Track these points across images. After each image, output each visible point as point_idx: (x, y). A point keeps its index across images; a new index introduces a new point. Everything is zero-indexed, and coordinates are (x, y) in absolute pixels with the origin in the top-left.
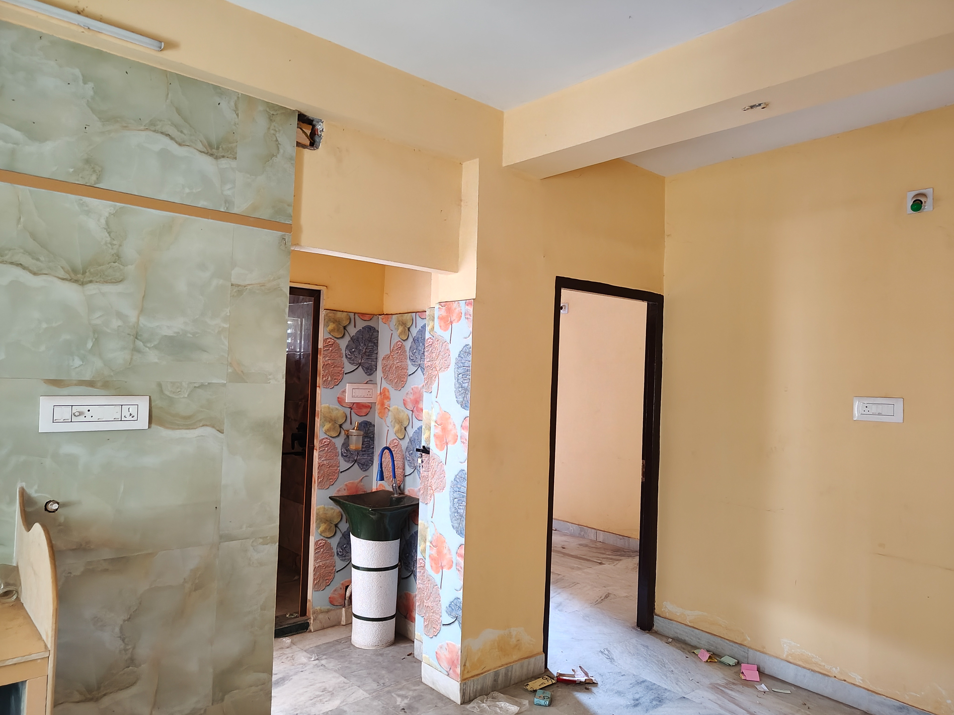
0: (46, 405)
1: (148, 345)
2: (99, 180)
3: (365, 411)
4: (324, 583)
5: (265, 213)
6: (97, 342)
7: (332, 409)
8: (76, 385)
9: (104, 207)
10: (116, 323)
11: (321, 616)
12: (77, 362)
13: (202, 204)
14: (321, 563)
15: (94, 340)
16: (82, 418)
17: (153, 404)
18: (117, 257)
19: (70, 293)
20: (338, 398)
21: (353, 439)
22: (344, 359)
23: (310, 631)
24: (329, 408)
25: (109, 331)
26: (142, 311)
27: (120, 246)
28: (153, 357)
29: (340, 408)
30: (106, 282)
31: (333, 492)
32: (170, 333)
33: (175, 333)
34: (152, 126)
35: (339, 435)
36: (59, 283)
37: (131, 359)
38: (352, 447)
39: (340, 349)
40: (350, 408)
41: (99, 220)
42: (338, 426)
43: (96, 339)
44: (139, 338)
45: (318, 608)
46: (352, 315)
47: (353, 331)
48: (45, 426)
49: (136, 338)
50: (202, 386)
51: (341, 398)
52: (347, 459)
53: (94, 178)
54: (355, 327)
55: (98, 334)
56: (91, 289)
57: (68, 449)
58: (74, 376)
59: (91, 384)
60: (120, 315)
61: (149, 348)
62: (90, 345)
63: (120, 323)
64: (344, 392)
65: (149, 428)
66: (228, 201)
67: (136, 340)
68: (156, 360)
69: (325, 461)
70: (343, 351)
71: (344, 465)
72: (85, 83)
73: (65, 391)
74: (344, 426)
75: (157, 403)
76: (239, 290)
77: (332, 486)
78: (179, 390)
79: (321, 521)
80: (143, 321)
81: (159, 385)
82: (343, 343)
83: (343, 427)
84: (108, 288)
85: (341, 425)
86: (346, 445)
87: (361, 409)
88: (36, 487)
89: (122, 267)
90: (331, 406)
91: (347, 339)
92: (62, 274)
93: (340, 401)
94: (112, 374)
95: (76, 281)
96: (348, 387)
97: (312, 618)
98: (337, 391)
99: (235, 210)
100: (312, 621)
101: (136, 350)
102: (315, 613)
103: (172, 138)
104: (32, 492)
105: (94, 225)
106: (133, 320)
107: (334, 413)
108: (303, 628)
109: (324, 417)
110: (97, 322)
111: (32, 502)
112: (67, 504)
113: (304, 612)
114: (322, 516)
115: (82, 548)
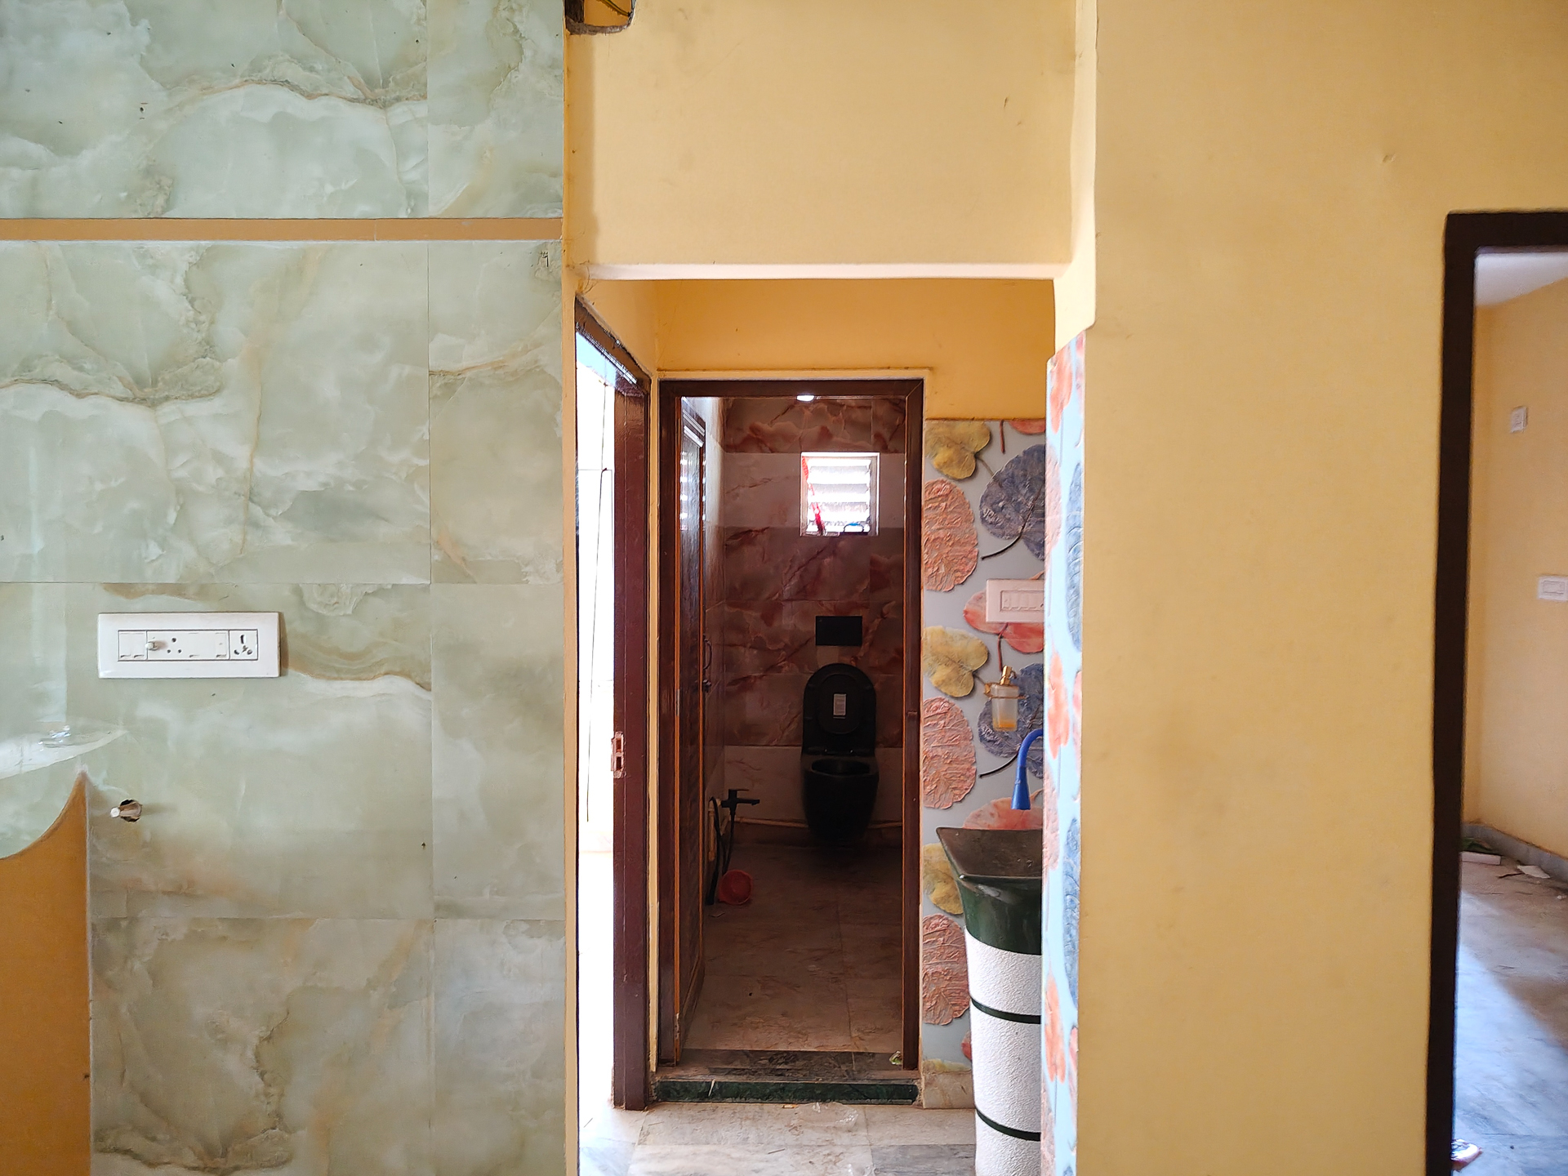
0: (106, 627)
1: (273, 512)
2: (169, 204)
4: (949, 1011)
5: (497, 206)
6: (183, 511)
7: (951, 637)
8: (153, 592)
9: (177, 252)
10: (213, 473)
11: (942, 1080)
12: (154, 550)
13: (362, 209)
14: (939, 966)
15: (179, 508)
16: (161, 654)
17: (288, 628)
18: (209, 346)
19: (133, 422)
20: (966, 612)
21: (998, 705)
22: (978, 526)
23: (920, 1105)
24: (944, 633)
25: (201, 489)
26: (258, 445)
27: (212, 323)
28: (281, 535)
29: (972, 634)
30: (192, 396)
31: (961, 818)
32: (311, 485)
33: (326, 485)
34: (257, 74)
35: (970, 695)
36: (115, 406)
37: (244, 541)
38: (998, 720)
39: (964, 504)
40: (998, 634)
41: (172, 282)
42: (967, 675)
43: (182, 506)
44: (255, 499)
45: (937, 1061)
46: (995, 427)
47: (997, 461)
48: (108, 667)
49: (251, 499)
50: (380, 592)
51: (974, 614)
52: (996, 749)
53: (161, 201)
54: (1004, 451)
55: (184, 496)
56: (169, 412)
57: (150, 709)
58: (150, 576)
59: (178, 590)
60: (219, 458)
61: (275, 518)
62: (172, 517)
63: (220, 473)
64: (981, 598)
65: (280, 675)
66: (414, 195)
67: (250, 503)
68: (289, 542)
69: (939, 749)
70: (975, 509)
71: (987, 760)
72: (134, 23)
73: (138, 604)
74: (983, 675)
75: (295, 627)
76: (447, 383)
77: (959, 804)
78: (335, 600)
79: (936, 877)
80: (260, 465)
81: (298, 591)
82: (975, 491)
83: (980, 676)
84: (195, 408)
85: (976, 671)
86: (987, 715)
87: (1023, 636)
88: (104, 774)
89: (217, 364)
90: (949, 630)
91: (984, 481)
92: (119, 390)
93: (972, 619)
94: (212, 571)
95: (143, 401)
96: (991, 589)
97: (923, 1078)
98: (963, 598)
99: (432, 210)
100: (923, 1086)
101: (252, 524)
102: (930, 1069)
103: (294, 88)
104: (102, 782)
105: (165, 291)
106: (242, 464)
107: (958, 647)
108: (904, 1095)
109: (933, 655)
110: (182, 473)
111: (100, 800)
112: (153, 810)
113: (911, 1059)
114: (938, 867)
115: (184, 891)
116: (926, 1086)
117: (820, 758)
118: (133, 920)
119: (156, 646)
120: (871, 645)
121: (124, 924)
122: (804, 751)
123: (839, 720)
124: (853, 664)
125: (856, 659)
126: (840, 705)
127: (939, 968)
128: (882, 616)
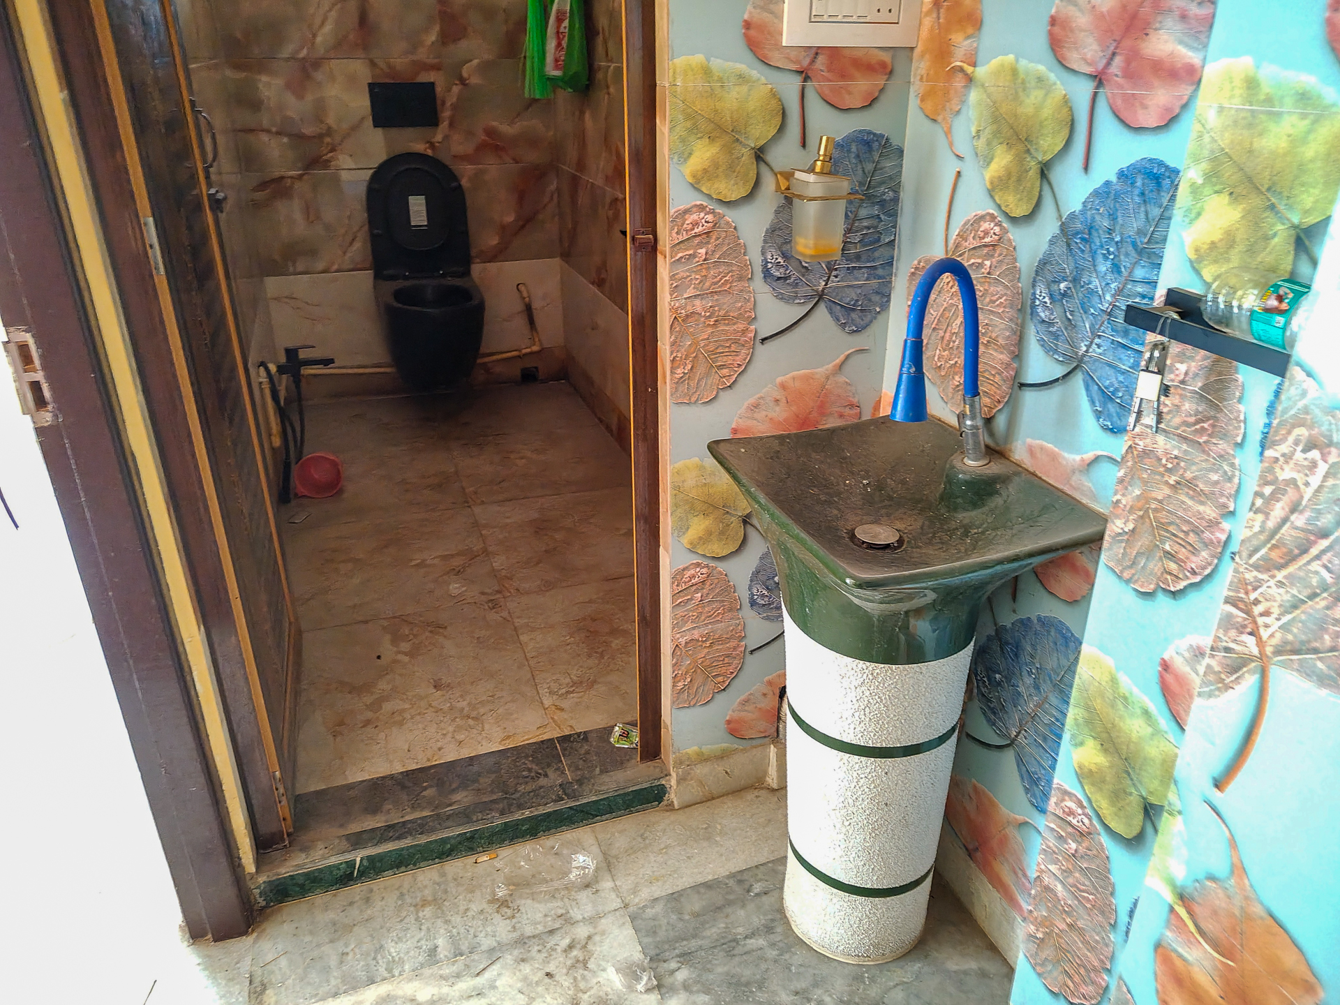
3: (862, 85)
4: (710, 685)
7: (720, 80)
11: (700, 770)
14: (696, 632)
20: (747, 25)
21: (809, 213)
23: (670, 808)
24: (707, 72)
29: (755, 72)
31: (733, 412)
35: (750, 197)
38: (805, 245)
40: (800, 72)
42: (746, 156)
45: (692, 750)
51: (761, 28)
52: (788, 291)
69: (697, 302)
71: (773, 313)
74: (773, 156)
77: (729, 392)
79: (692, 508)
83: (769, 159)
85: (762, 148)
86: (781, 235)
87: (843, 76)
90: (714, 65)
93: (758, 40)
97: (674, 774)
100: (673, 782)
102: (681, 763)
107: (732, 98)
108: (652, 796)
109: (688, 117)
113: (651, 748)
114: (693, 494)
116: (678, 782)
117: (400, 284)
120: (451, 125)
122: (378, 276)
123: (419, 231)
124: (429, 152)
125: (432, 146)
126: (418, 210)
127: (696, 634)
128: (463, 81)
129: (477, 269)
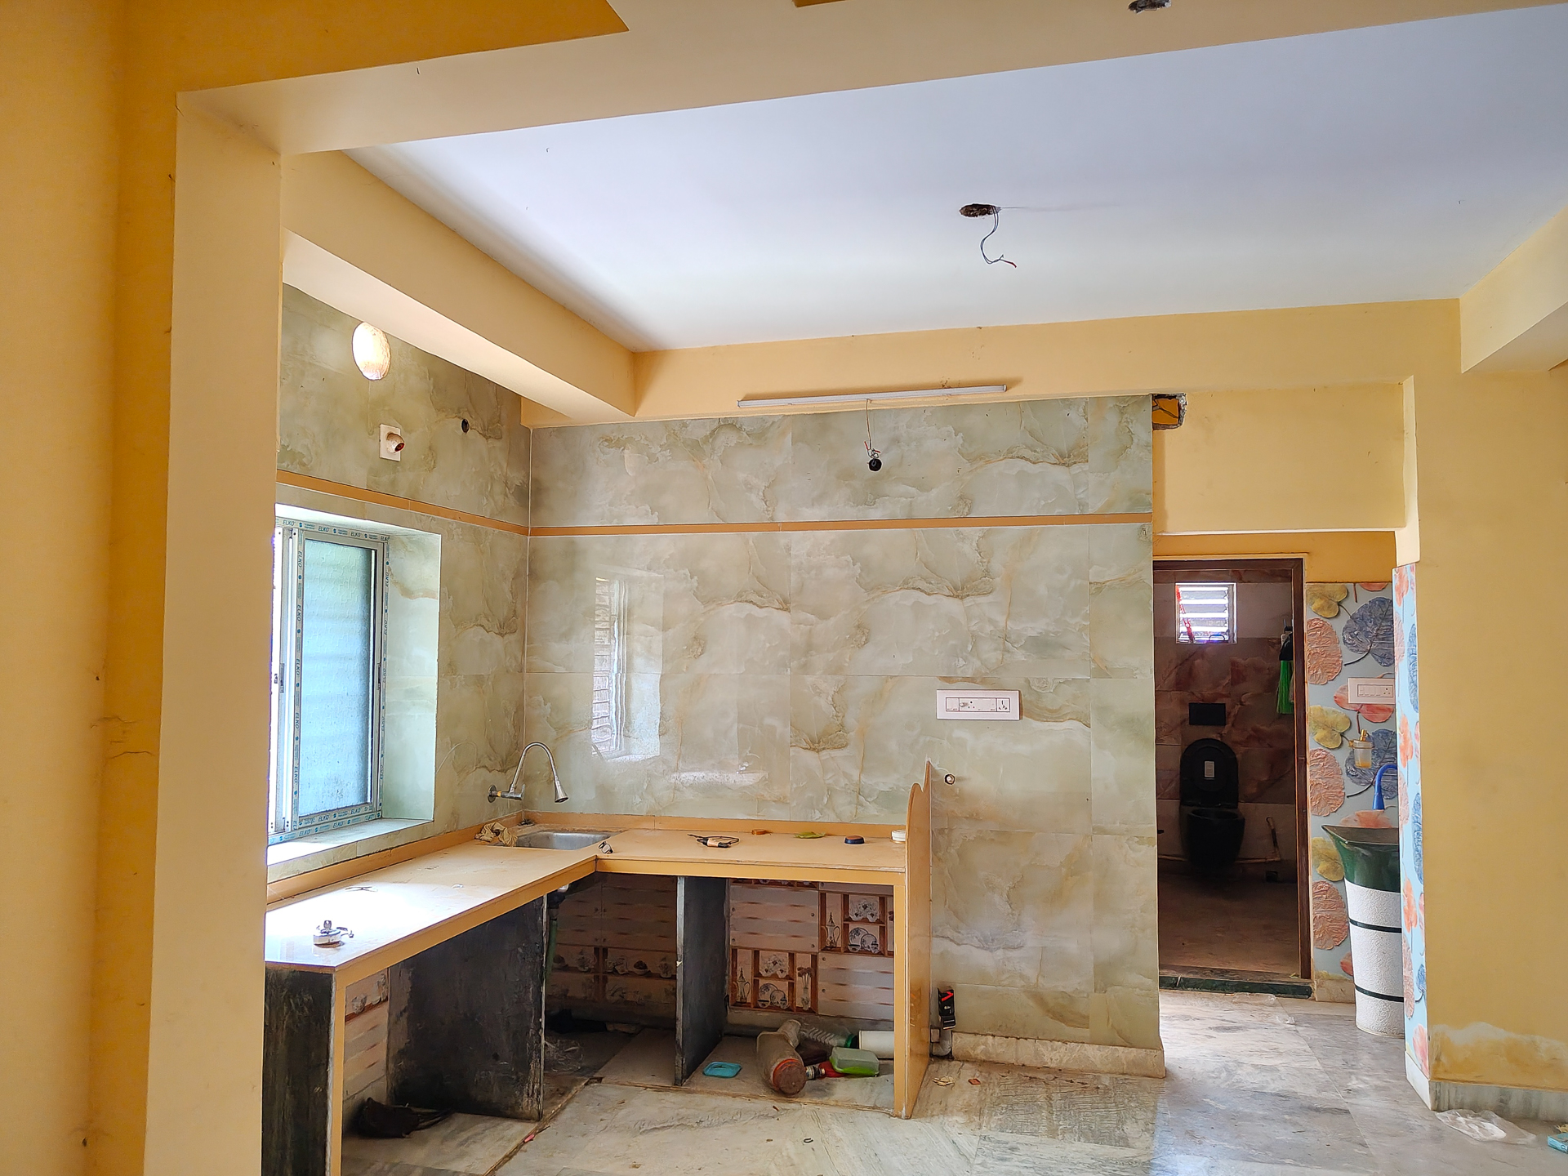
0: (941, 696)
1: (1016, 645)
2: (970, 511)
3: (1382, 715)
4: (1331, 941)
5: (1121, 508)
6: (975, 645)
7: (1327, 712)
8: (961, 681)
9: (973, 532)
10: (989, 628)
11: (1328, 984)
12: (962, 662)
13: (1057, 511)
14: (1325, 912)
15: (972, 643)
16: (966, 708)
17: (1023, 698)
18: (987, 573)
19: (953, 606)
20: (1335, 697)
21: (1359, 753)
22: (1342, 646)
23: (1314, 1000)
24: (1321, 710)
25: (983, 635)
26: (1009, 616)
27: (989, 562)
28: (1020, 656)
29: (1339, 710)
30: (980, 594)
31: (1336, 821)
32: (1034, 634)
33: (1041, 633)
34: (1010, 454)
35: (1339, 748)
36: (945, 599)
37: (1003, 658)
38: (1359, 763)
39: (1333, 633)
40: (1356, 711)
41: (971, 544)
42: (1337, 735)
43: (974, 643)
44: (1008, 640)
45: (1323, 973)
46: (1350, 587)
47: (1352, 607)
48: (941, 714)
49: (1006, 640)
50: (1066, 682)
51: (1341, 698)
52: (1358, 781)
53: (966, 510)
54: (1356, 602)
55: (975, 638)
56: (968, 601)
57: (958, 733)
58: (959, 673)
59: (972, 680)
60: (991, 621)
61: (1017, 648)
62: (970, 647)
63: (992, 628)
64: (1345, 689)
65: (1020, 719)
66: (1082, 504)
68: (1024, 659)
69: (1322, 780)
70: (1340, 636)
71: (1351, 787)
72: (956, 435)
73: (954, 686)
74: (1348, 735)
75: (1026, 697)
76: (1098, 588)
77: (1336, 812)
78: (1045, 685)
79: (1320, 858)
80: (1010, 625)
81: (1028, 681)
82: (1339, 625)
83: (1346, 736)
84: (981, 599)
85: (1343, 733)
86: (1351, 760)
87: (1373, 712)
88: (938, 762)
89: (991, 580)
90: (1324, 708)
91: (1344, 619)
92: (947, 592)
93: (1339, 701)
94: (988, 671)
95: (957, 597)
96: (1351, 683)
97: (1313, 983)
98: (1333, 688)
99: (1090, 511)
100: (1315, 988)
101: (1006, 650)
102: (1319, 977)
103: (1027, 460)
104: (935, 765)
105: (968, 549)
106: (1002, 624)
107: (1331, 718)
108: (1304, 992)
109: (1315, 722)
110: (974, 628)
111: (936, 774)
112: (960, 779)
113: (1306, 973)
114: (1321, 851)
115: (974, 817)
116: (1318, 987)
117: (1196, 808)
118: (951, 830)
119: (965, 705)
120: (1233, 725)
121: (946, 831)
122: (1182, 803)
123: (1210, 781)
124: (1219, 739)
125: (1221, 736)
126: (1209, 769)
127: (1324, 914)
128: (1241, 704)
129: (1241, 805)
